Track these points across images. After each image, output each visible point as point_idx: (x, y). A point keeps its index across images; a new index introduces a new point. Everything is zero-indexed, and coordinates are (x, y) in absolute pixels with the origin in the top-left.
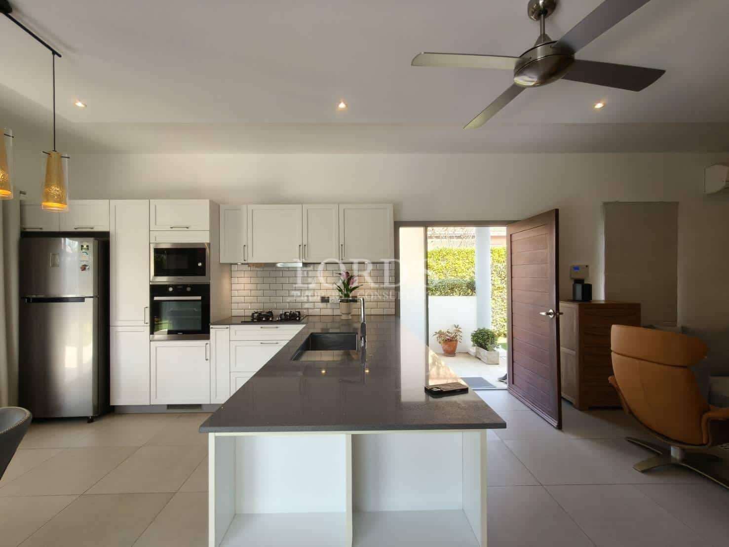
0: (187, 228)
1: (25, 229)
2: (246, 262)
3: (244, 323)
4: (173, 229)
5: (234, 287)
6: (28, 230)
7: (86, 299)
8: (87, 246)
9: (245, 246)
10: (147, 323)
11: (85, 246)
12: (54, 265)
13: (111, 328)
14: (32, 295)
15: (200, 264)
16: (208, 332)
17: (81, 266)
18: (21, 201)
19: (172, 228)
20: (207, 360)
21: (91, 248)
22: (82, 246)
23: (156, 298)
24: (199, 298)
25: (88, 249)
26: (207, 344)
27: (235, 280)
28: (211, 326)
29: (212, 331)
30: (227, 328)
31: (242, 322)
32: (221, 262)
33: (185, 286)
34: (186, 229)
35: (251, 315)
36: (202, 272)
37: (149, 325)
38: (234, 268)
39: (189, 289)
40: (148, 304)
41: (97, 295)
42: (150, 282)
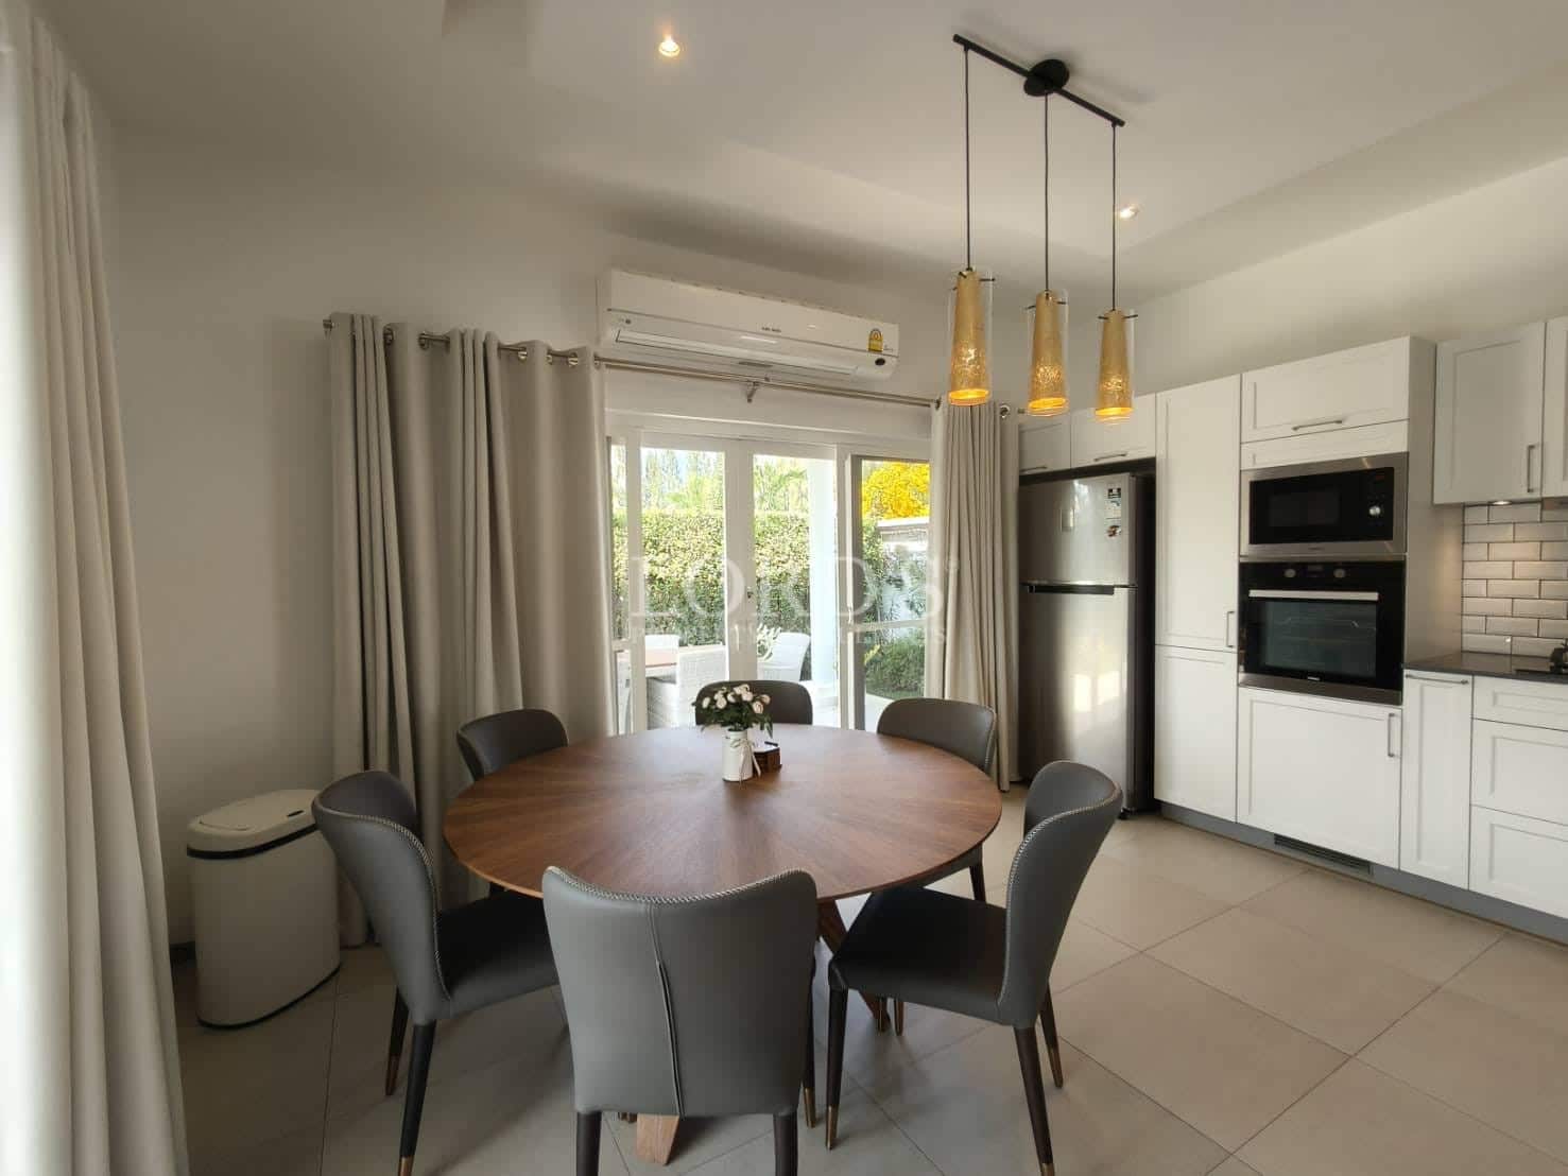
0: (1339, 422)
1: (1023, 471)
2: (1536, 495)
3: (1524, 674)
4: (1300, 431)
5: (1470, 569)
6: (1027, 473)
7: (1116, 589)
8: (1119, 490)
9: (1531, 447)
10: (1231, 646)
11: (1115, 491)
12: (1065, 528)
13: (1157, 647)
14: (1033, 579)
15: (1375, 511)
16: (1397, 685)
17: (1107, 527)
18: (1020, 426)
19: (1295, 429)
20: (1391, 755)
21: (1125, 493)
22: (1111, 491)
23: (1254, 593)
24: (1374, 596)
25: (1119, 495)
26: (1391, 715)
27: (1472, 551)
28: (1406, 672)
29: (1407, 682)
30: (1464, 682)
31: (1518, 671)
32: (1438, 500)
33: (1331, 566)
34: (1335, 426)
35: (1549, 653)
36: (1383, 529)
37: (1235, 650)
38: (1472, 516)
39: (1340, 574)
40: (1234, 604)
41: (1134, 582)
42: (1240, 556)
